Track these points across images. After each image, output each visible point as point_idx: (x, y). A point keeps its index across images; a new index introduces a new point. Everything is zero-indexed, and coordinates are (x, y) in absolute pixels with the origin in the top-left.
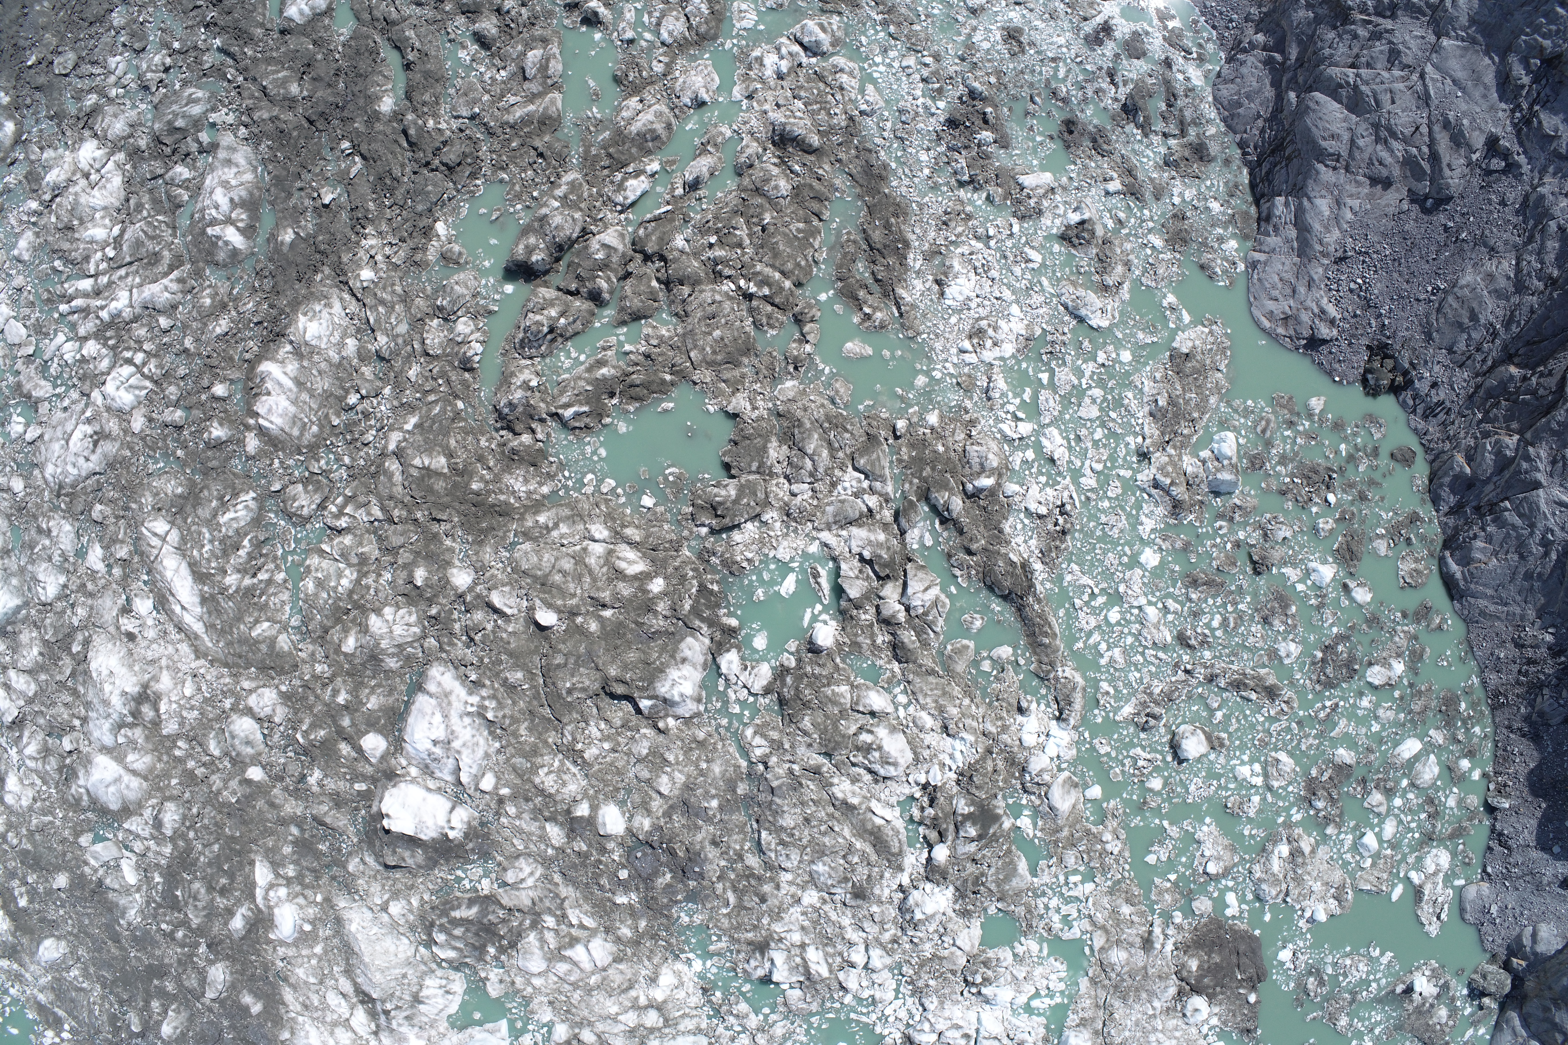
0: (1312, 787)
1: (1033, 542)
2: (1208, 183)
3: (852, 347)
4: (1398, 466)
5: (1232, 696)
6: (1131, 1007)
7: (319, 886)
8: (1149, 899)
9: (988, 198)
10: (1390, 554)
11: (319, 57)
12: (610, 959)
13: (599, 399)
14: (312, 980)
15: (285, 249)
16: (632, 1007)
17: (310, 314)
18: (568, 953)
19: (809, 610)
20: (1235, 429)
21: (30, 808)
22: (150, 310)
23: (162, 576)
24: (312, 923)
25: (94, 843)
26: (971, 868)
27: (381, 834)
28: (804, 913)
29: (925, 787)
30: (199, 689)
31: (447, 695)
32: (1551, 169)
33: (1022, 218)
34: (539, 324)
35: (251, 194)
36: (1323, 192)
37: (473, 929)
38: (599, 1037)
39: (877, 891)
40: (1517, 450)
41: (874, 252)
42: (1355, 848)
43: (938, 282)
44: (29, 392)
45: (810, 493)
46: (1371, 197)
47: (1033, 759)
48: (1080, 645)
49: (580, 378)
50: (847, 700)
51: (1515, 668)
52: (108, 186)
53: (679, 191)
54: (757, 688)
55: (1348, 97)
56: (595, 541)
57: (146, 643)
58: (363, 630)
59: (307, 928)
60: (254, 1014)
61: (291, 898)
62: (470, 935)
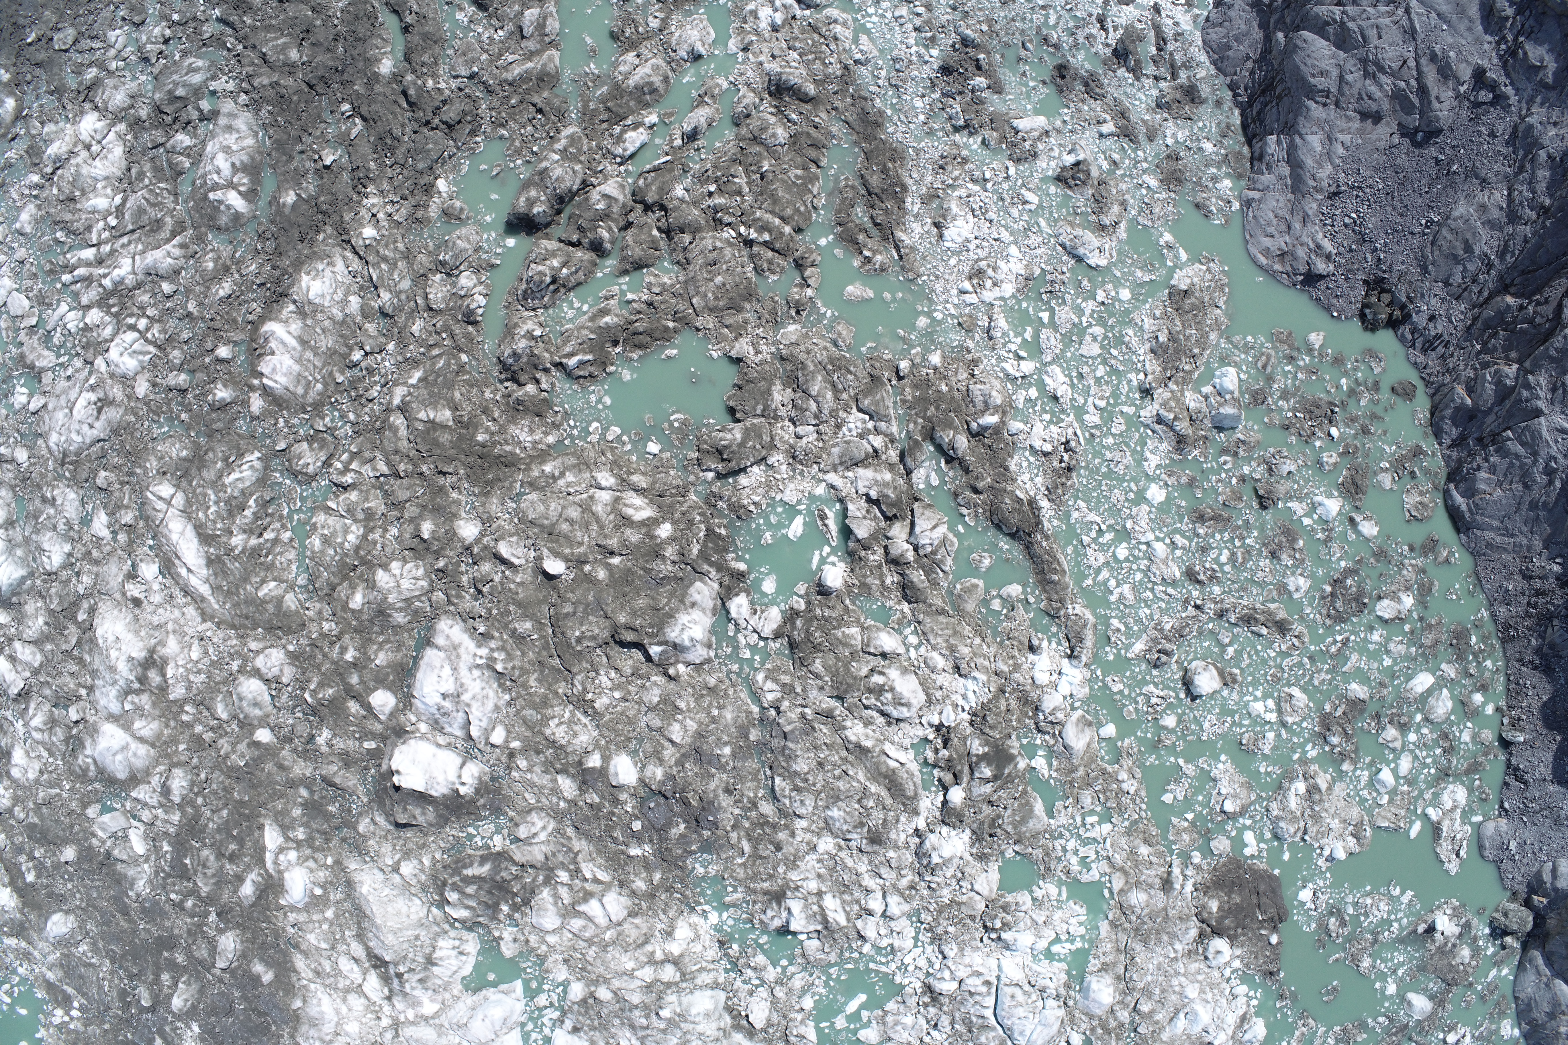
0: (1326, 723)
1: (1039, 480)
2: (1201, 124)
3: (853, 290)
4: (1399, 400)
5: (1242, 632)
6: (1153, 951)
7: (329, 849)
9: (983, 142)
10: (1395, 487)
11: (318, 23)
12: (625, 913)
13: (602, 348)
14: (324, 945)
15: (287, 211)
16: (649, 962)
17: (313, 273)
18: (582, 908)
20: (1236, 365)
21: (37, 781)
22: (153, 275)
23: (168, 539)
24: (322, 887)
25: (101, 813)
26: (987, 810)
27: (391, 792)
28: (820, 861)
29: (938, 728)
30: (206, 652)
31: (456, 647)
32: (1538, 99)
33: (1018, 161)
34: (542, 274)
35: (252, 158)
36: (1315, 129)
37: (486, 886)
38: (615, 993)
39: (893, 836)
40: (1517, 379)
41: (872, 196)
42: (1372, 784)
43: (937, 225)
44: (33, 363)
45: (815, 435)
46: (1361, 132)
47: (1046, 697)
48: (1089, 582)
49: (583, 327)
50: (858, 642)
51: (1524, 600)
52: (110, 156)
53: (678, 142)
54: (767, 632)
55: (1336, 35)
56: (602, 489)
57: (152, 608)
58: (370, 586)
59: (318, 892)
60: (266, 983)
61: (301, 861)
62: (483, 894)
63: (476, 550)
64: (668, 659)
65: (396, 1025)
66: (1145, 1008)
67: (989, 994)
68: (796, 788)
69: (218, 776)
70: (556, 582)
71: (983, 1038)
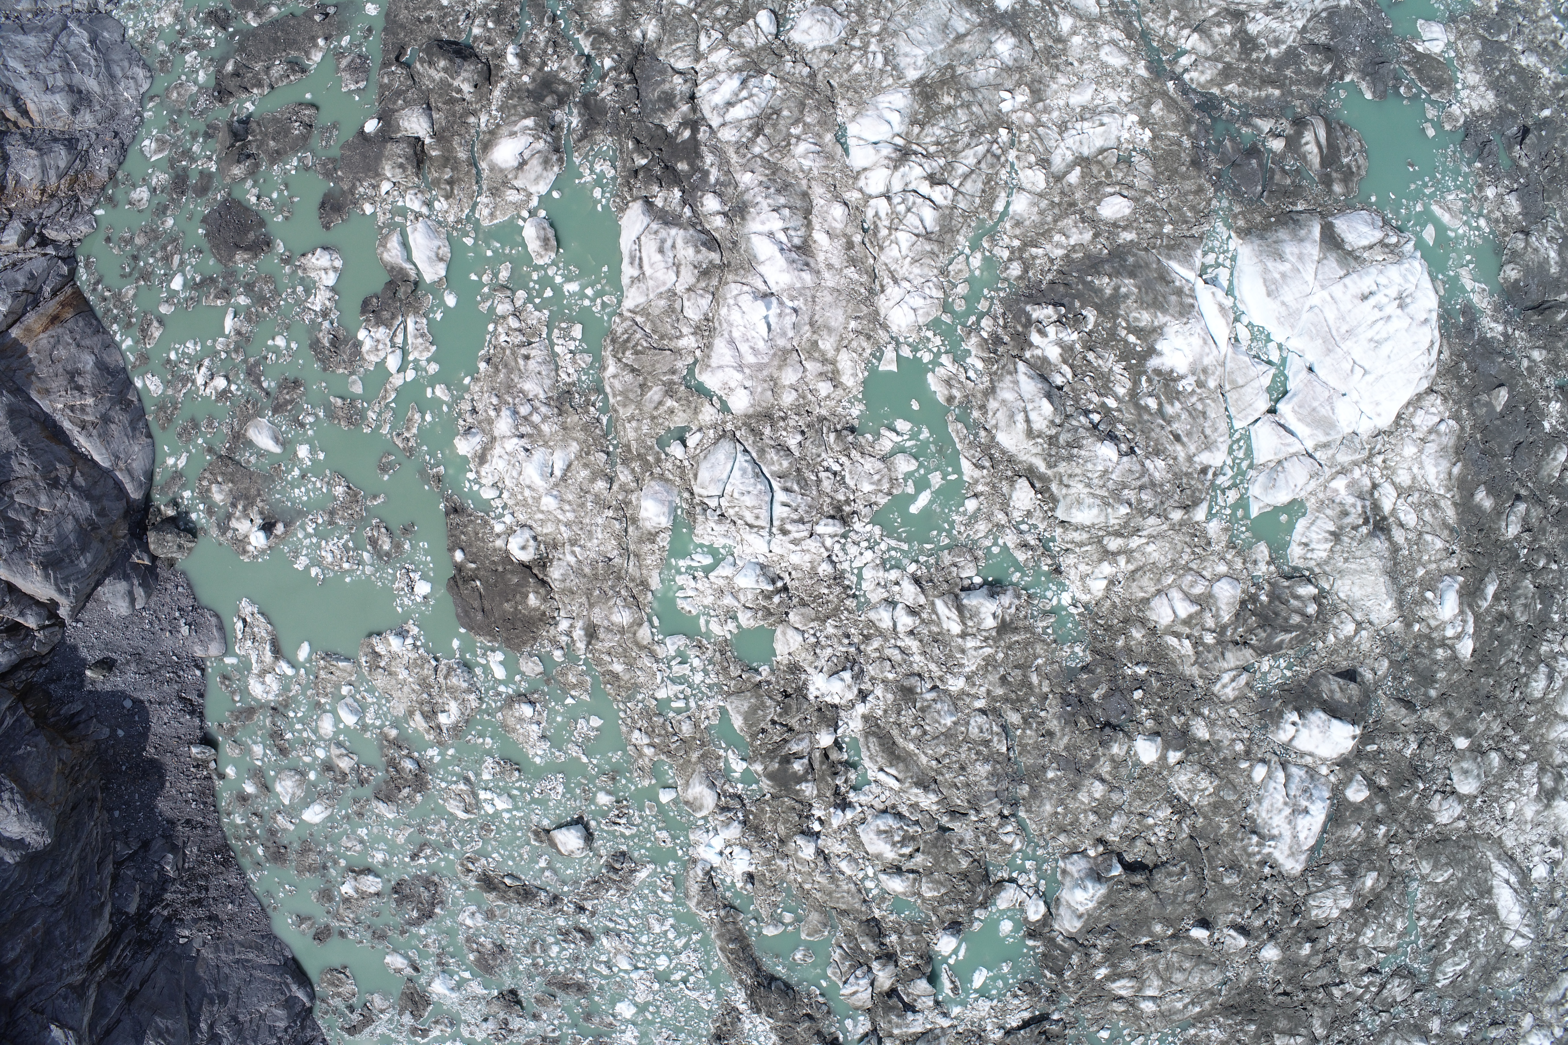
1: (747, 1026)
6: (599, 553)
7: (1415, 639)
8: (593, 677)
12: (1153, 604)
14: (1429, 538)
16: (1132, 551)
18: (1194, 608)
19: (961, 957)
23: (1522, 904)
24: (1425, 601)
26: (794, 722)
28: (961, 665)
29: (845, 805)
30: (1501, 808)
31: (1292, 854)
37: (1280, 621)
38: (1167, 519)
39: (890, 697)
47: (737, 836)
48: (695, 938)
50: (925, 884)
51: (213, 894)
54: (1011, 889)
56: (1153, 998)
57: (1542, 839)
58: (1358, 895)
59: (1429, 595)
60: (1482, 487)
61: (1442, 626)
62: (1284, 614)
63: (1265, 936)
64: (1105, 860)
65: (1370, 461)
66: (601, 485)
67: (782, 520)
68: (987, 743)
69: (1504, 697)
70: (1198, 917)
71: (785, 464)
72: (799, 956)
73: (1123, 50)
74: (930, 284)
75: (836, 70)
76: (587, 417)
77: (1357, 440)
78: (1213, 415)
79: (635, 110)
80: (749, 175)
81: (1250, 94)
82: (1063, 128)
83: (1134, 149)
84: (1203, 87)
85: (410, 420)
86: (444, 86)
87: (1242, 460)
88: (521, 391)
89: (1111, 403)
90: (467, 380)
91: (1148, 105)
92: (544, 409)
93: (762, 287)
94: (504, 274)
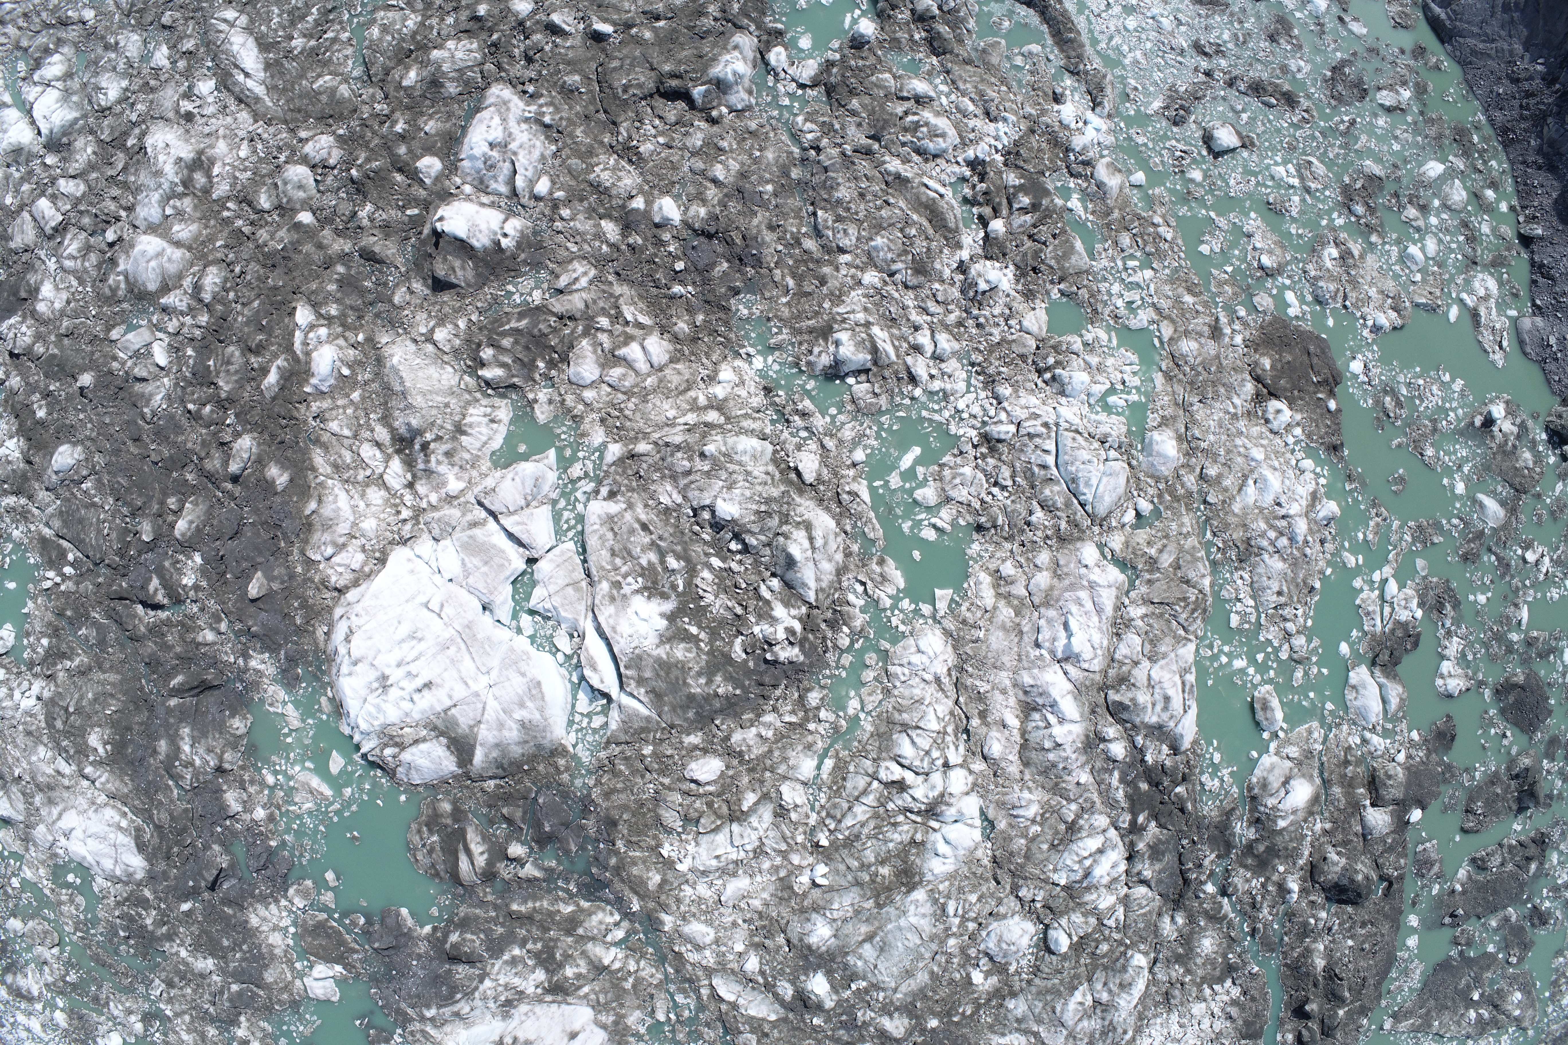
0: (1348, 194)
5: (1253, 100)
6: (1212, 407)
7: (362, 325)
8: (1209, 291)
12: (667, 356)
14: (346, 432)
16: (691, 410)
18: (622, 354)
19: (849, 15)
21: (62, 312)
23: (229, 54)
24: (351, 366)
25: (125, 333)
26: (1029, 244)
28: (866, 296)
29: (974, 164)
30: (255, 151)
37: (523, 341)
38: (656, 443)
39: (938, 266)
42: (1402, 260)
47: (1074, 139)
50: (891, 86)
51: (1516, 104)
54: (804, 78)
57: (204, 120)
58: (424, 64)
59: (346, 372)
60: (279, 488)
61: (331, 339)
62: (519, 348)
63: (528, 24)
64: (710, 102)
65: (418, 512)
66: (1212, 471)
67: (1049, 437)
68: (839, 219)
69: (254, 267)
70: (604, 44)
71: (1047, 492)
72: (1006, 24)
73: (688, 940)
74: (903, 678)
75: (992, 895)
76: (1226, 536)
77: (436, 532)
78: (604, 552)
79: (1185, 842)
80: (1082, 781)
81: (545, 903)
82: (759, 852)
83: (679, 834)
84: (599, 907)
85: (1376, 533)
86: (1351, 857)
87: (565, 509)
88: (1284, 560)
89: (716, 562)
90: (1329, 571)
91: (664, 881)
92: (1265, 543)
93: (1069, 668)
94: (1299, 674)
